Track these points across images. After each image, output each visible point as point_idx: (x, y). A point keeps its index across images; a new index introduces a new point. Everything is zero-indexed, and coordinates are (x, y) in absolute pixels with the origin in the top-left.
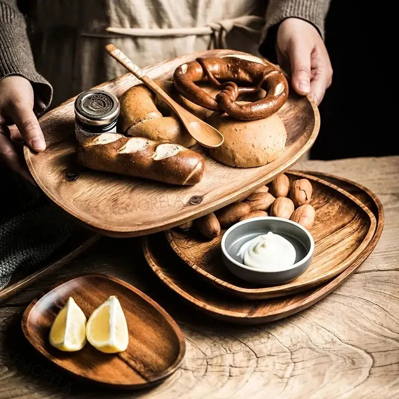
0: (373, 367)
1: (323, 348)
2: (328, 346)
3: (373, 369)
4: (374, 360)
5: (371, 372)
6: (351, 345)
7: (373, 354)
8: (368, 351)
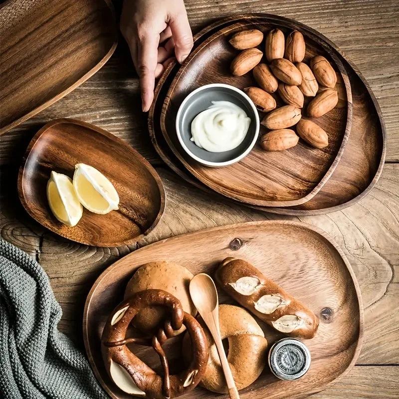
0: (391, 282)
1: (354, 254)
2: (358, 252)
3: (391, 285)
4: (393, 274)
5: (389, 289)
6: (378, 253)
7: (394, 267)
8: (391, 263)
